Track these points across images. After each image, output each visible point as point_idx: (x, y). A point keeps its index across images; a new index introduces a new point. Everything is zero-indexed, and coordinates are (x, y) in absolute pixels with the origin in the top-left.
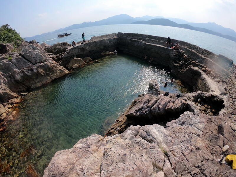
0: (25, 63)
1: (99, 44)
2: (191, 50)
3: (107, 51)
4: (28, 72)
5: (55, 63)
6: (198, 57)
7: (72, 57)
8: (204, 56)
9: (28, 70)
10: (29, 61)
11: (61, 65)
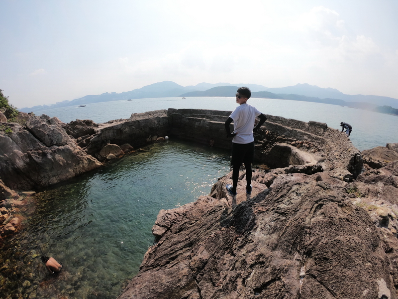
0: (33, 142)
1: (143, 125)
2: (273, 123)
3: (154, 135)
4: (39, 158)
5: (79, 149)
6: (284, 130)
7: (104, 142)
8: (292, 128)
9: (39, 154)
10: (41, 141)
11: (88, 153)
